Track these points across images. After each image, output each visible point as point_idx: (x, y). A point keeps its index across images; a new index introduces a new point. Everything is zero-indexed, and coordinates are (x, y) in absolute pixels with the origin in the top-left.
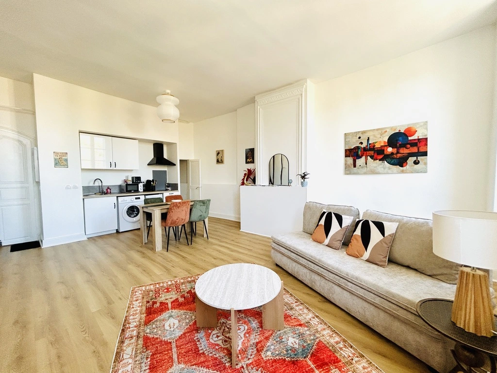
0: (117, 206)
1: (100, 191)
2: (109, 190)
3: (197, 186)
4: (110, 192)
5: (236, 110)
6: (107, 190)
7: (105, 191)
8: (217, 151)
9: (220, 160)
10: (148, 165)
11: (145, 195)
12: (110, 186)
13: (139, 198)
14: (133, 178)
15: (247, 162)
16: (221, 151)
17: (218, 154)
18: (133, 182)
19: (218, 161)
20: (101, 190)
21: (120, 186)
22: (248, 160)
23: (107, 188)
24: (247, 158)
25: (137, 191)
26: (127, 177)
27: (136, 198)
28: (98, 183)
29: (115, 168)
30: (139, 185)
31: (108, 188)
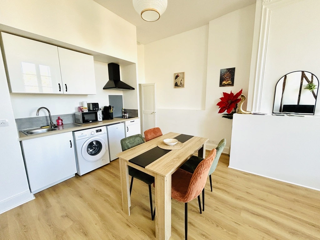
0: (73, 144)
1: (47, 123)
2: (60, 121)
3: (152, 111)
4: (62, 124)
5: (207, 23)
6: (58, 121)
7: (55, 123)
8: (175, 74)
9: (179, 84)
10: (104, 89)
11: (106, 125)
12: (62, 115)
13: (101, 130)
14: (89, 104)
15: (221, 85)
16: (181, 73)
17: (177, 77)
18: (89, 110)
19: (176, 85)
20: (49, 122)
21: (74, 115)
22: (224, 82)
23: (57, 119)
24: (222, 80)
25: (96, 120)
26: (82, 103)
27: (97, 131)
28: (43, 113)
29: (65, 93)
30: (98, 113)
31: (59, 118)
